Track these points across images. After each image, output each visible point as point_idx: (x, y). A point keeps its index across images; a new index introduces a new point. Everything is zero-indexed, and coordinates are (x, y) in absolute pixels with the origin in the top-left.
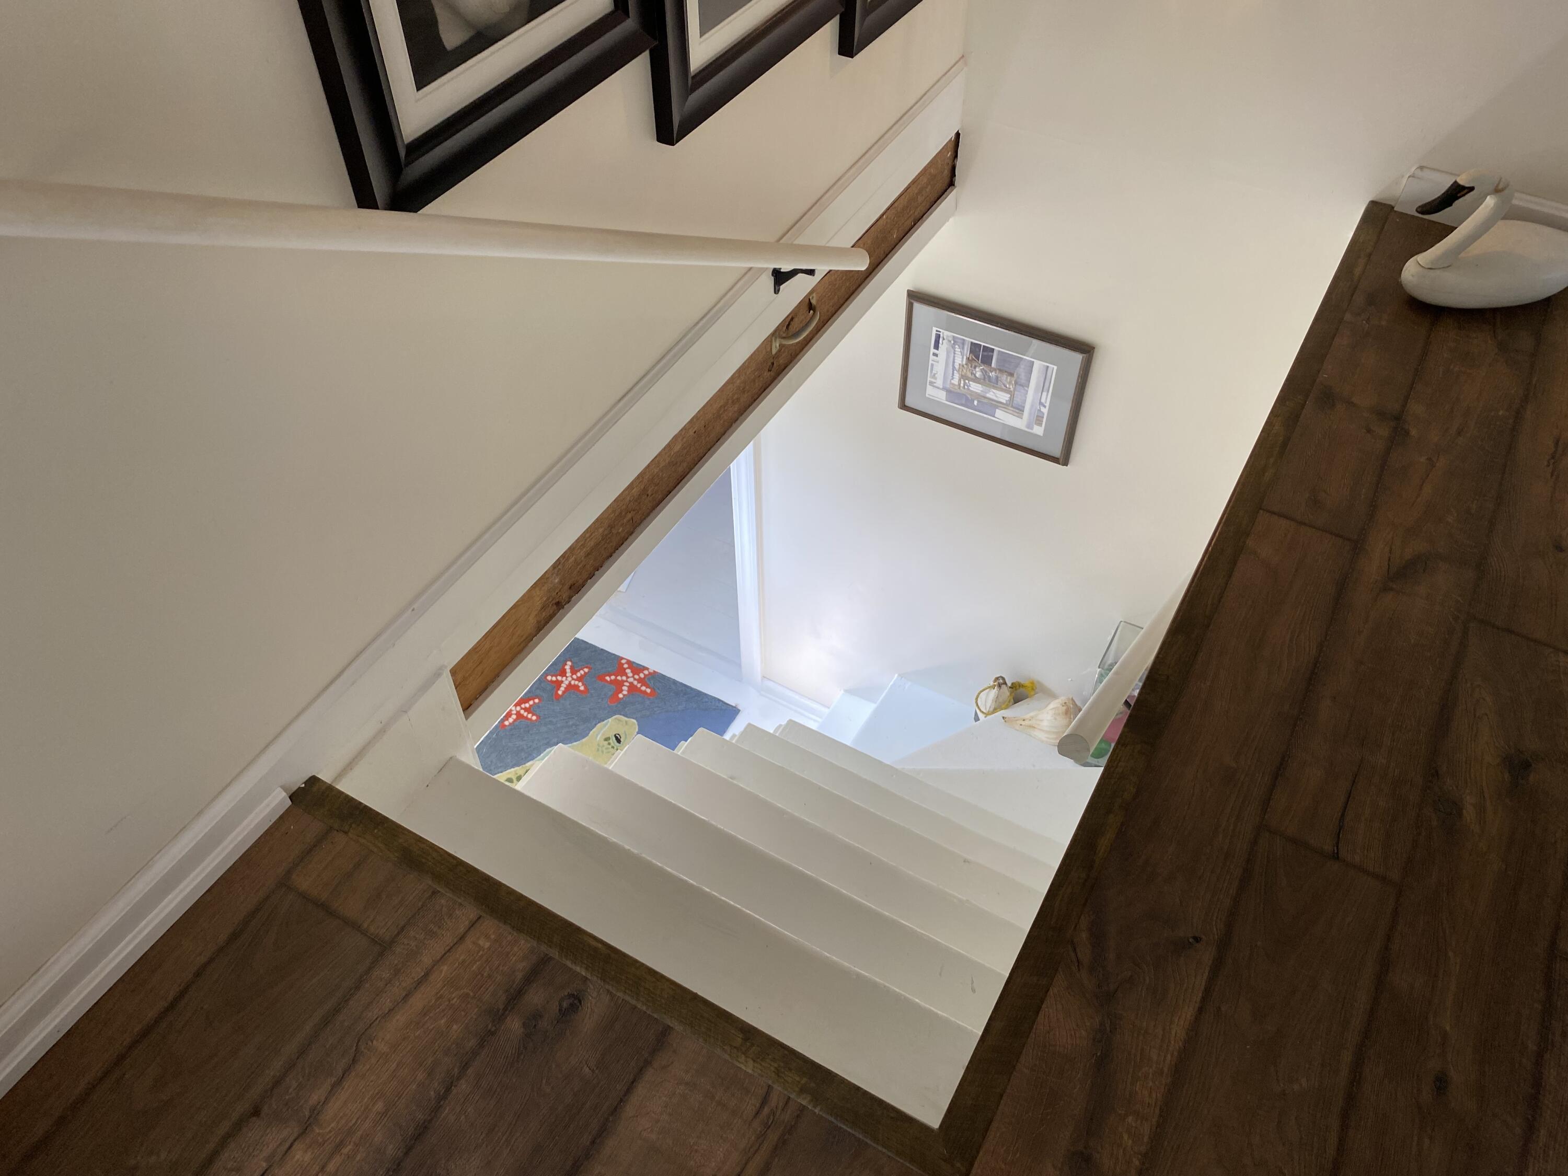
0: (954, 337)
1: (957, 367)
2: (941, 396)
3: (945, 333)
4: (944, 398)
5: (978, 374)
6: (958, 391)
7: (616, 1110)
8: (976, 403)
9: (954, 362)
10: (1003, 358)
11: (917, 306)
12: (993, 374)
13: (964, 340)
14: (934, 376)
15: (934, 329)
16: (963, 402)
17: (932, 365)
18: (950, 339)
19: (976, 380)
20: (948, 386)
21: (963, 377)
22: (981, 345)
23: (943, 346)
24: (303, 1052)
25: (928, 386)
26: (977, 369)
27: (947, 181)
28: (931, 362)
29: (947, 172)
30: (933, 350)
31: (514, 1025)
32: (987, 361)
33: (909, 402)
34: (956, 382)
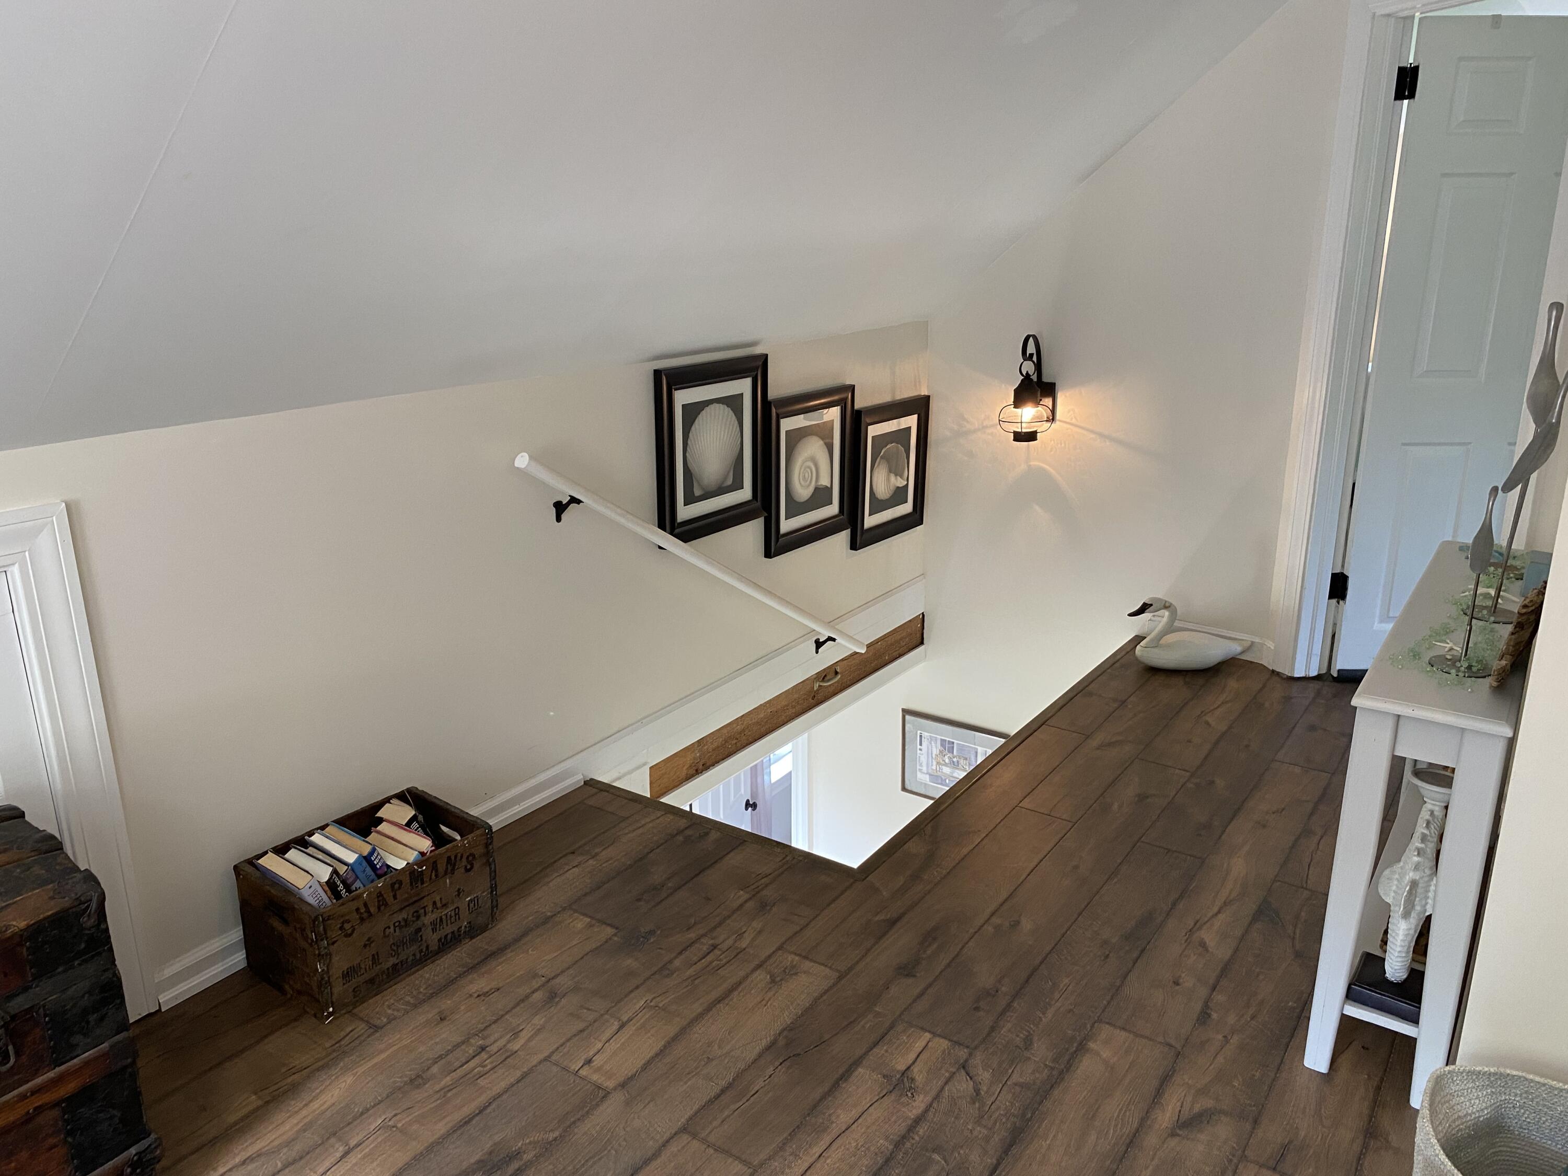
0: (930, 736)
1: (934, 756)
2: (926, 779)
3: (925, 734)
4: (928, 780)
5: (947, 761)
6: (936, 774)
7: (721, 858)
8: (947, 781)
9: (932, 754)
10: (961, 748)
11: (908, 717)
12: (955, 760)
13: (936, 737)
14: (921, 765)
15: (919, 732)
16: (940, 781)
17: (919, 757)
18: (929, 737)
19: (946, 765)
20: (930, 771)
21: (938, 763)
22: (946, 740)
23: (925, 743)
24: (595, 838)
25: (918, 772)
26: (946, 757)
27: (919, 640)
28: (918, 755)
29: (919, 635)
30: (919, 747)
31: (680, 838)
32: (951, 750)
33: (908, 786)
34: (934, 767)
